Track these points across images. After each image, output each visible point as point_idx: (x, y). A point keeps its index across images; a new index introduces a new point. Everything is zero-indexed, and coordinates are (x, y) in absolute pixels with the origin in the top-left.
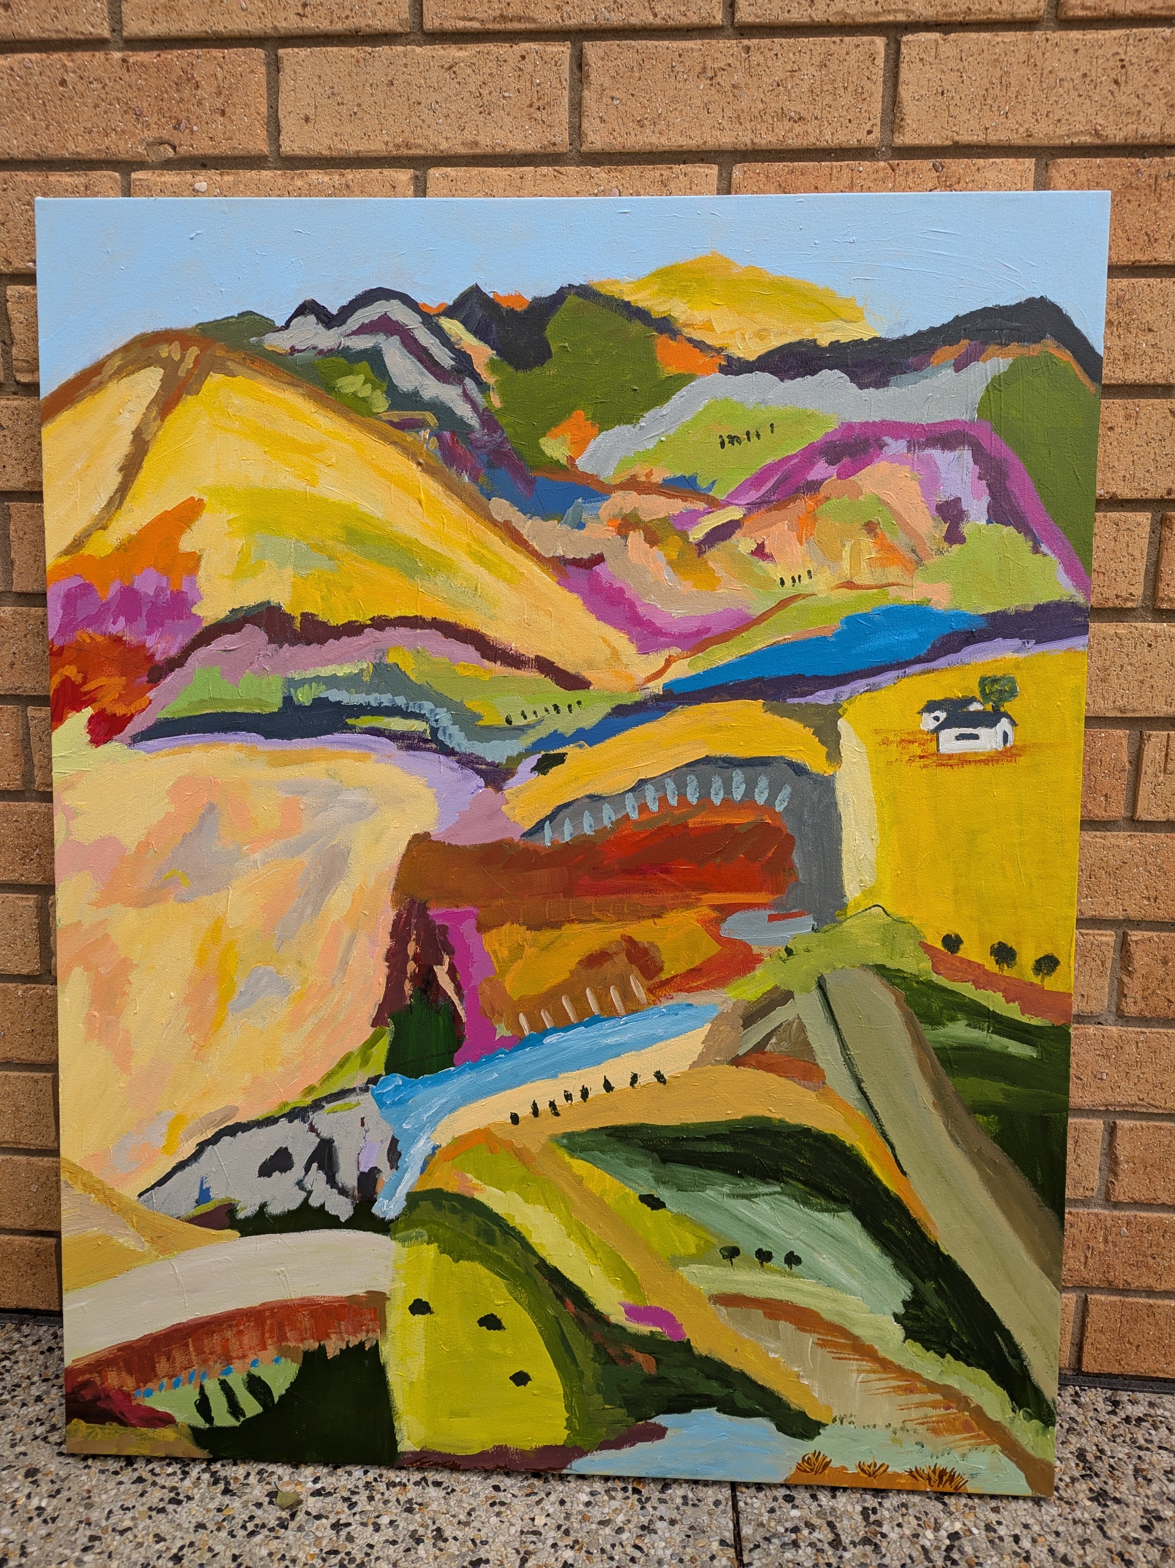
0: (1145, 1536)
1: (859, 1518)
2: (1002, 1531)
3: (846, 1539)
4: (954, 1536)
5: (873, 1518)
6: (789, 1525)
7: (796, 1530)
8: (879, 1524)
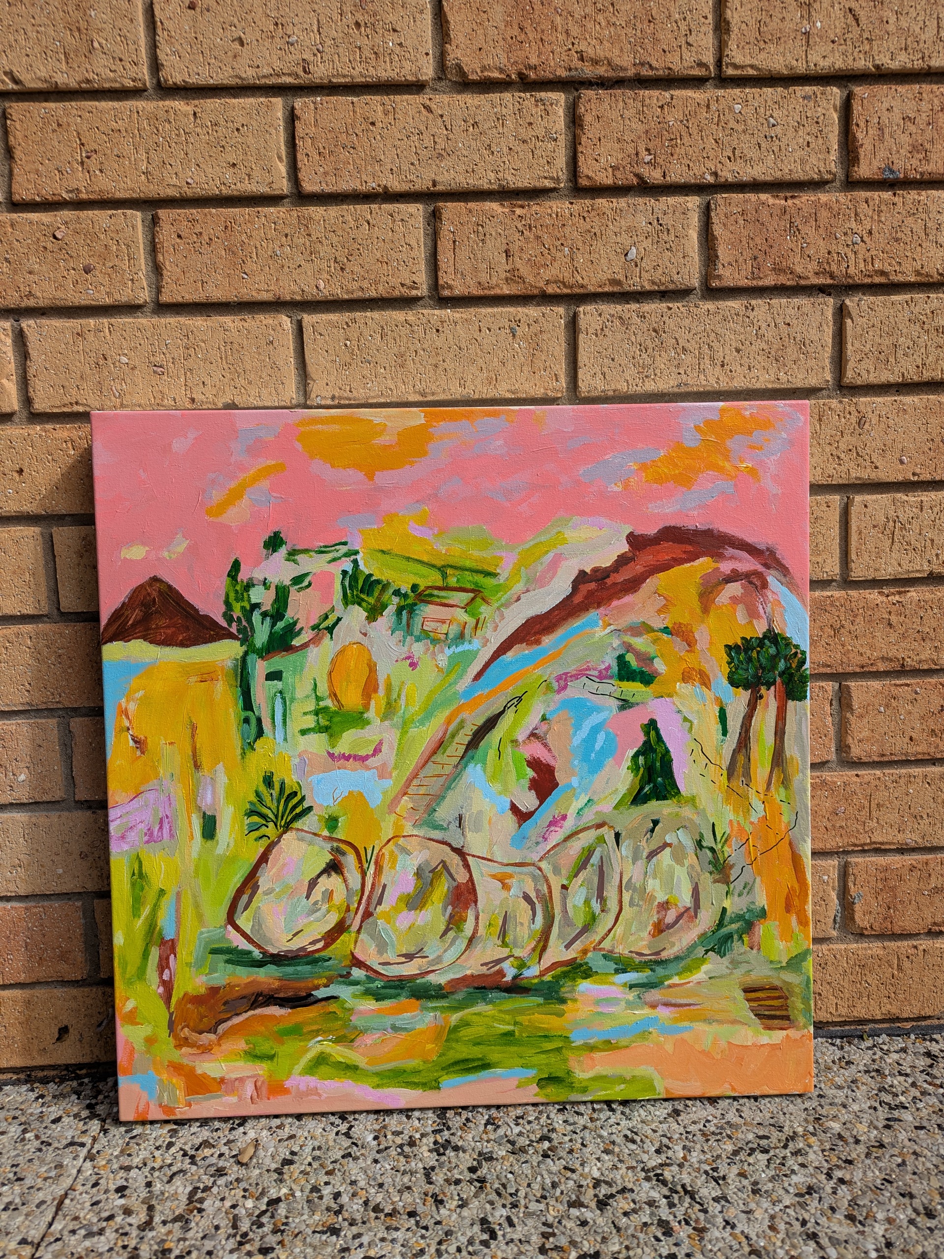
0: (468, 1176)
1: (184, 1199)
2: (327, 1191)
3: (157, 1219)
4: (274, 1202)
5: (199, 1195)
6: (105, 1214)
7: (111, 1218)
8: (201, 1201)
